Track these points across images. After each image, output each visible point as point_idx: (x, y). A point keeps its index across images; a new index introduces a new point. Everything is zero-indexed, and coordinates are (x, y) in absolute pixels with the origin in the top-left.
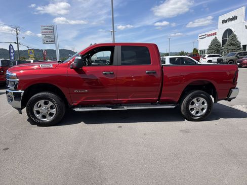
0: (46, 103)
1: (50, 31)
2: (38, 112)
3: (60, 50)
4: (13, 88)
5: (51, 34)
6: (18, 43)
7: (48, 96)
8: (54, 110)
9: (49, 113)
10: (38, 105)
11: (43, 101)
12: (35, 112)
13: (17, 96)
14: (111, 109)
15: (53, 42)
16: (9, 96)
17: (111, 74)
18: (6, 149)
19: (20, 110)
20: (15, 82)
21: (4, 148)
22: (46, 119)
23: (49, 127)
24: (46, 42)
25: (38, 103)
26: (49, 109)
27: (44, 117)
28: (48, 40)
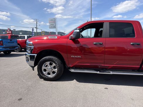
0: (51, 64)
1: (53, 21)
2: (45, 70)
3: (58, 32)
4: (29, 52)
5: (54, 23)
6: (37, 28)
7: (52, 59)
8: (56, 69)
9: (52, 71)
10: (45, 65)
11: (49, 62)
12: (43, 70)
13: (32, 58)
14: (98, 72)
15: (55, 27)
16: (27, 57)
17: (100, 44)
18: (20, 99)
19: (33, 67)
20: (31, 48)
21: (19, 98)
22: (50, 76)
23: (52, 82)
24: (51, 28)
25: (45, 63)
26: (53, 69)
27: (49, 74)
28: (52, 26)
